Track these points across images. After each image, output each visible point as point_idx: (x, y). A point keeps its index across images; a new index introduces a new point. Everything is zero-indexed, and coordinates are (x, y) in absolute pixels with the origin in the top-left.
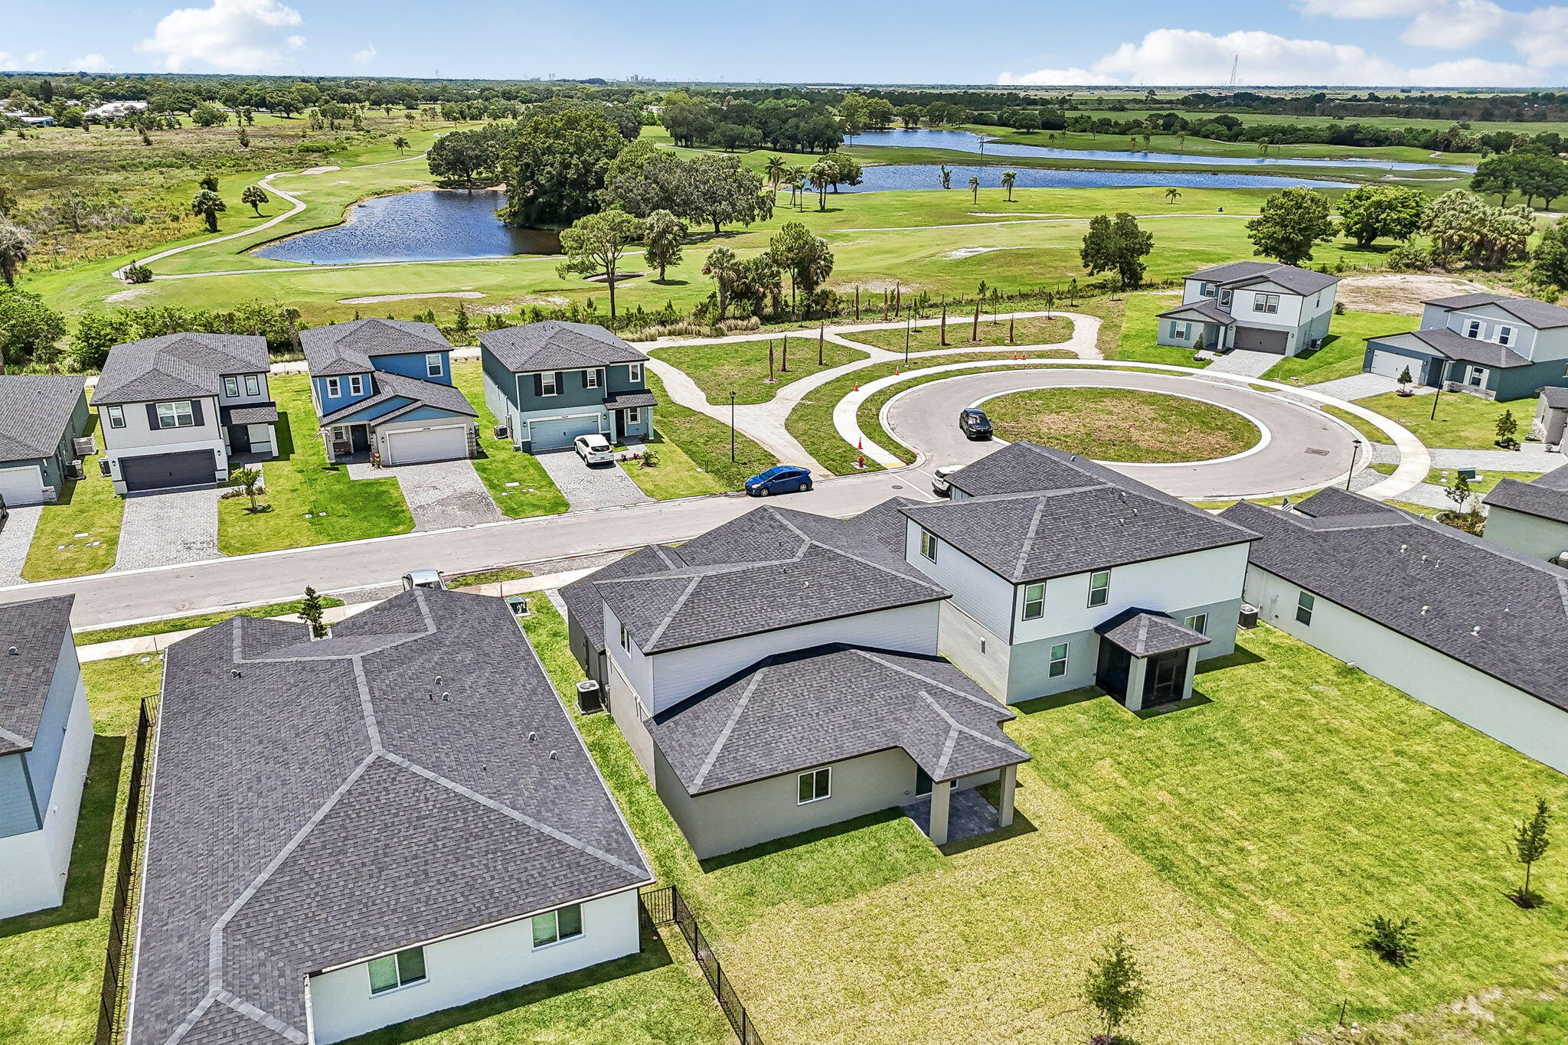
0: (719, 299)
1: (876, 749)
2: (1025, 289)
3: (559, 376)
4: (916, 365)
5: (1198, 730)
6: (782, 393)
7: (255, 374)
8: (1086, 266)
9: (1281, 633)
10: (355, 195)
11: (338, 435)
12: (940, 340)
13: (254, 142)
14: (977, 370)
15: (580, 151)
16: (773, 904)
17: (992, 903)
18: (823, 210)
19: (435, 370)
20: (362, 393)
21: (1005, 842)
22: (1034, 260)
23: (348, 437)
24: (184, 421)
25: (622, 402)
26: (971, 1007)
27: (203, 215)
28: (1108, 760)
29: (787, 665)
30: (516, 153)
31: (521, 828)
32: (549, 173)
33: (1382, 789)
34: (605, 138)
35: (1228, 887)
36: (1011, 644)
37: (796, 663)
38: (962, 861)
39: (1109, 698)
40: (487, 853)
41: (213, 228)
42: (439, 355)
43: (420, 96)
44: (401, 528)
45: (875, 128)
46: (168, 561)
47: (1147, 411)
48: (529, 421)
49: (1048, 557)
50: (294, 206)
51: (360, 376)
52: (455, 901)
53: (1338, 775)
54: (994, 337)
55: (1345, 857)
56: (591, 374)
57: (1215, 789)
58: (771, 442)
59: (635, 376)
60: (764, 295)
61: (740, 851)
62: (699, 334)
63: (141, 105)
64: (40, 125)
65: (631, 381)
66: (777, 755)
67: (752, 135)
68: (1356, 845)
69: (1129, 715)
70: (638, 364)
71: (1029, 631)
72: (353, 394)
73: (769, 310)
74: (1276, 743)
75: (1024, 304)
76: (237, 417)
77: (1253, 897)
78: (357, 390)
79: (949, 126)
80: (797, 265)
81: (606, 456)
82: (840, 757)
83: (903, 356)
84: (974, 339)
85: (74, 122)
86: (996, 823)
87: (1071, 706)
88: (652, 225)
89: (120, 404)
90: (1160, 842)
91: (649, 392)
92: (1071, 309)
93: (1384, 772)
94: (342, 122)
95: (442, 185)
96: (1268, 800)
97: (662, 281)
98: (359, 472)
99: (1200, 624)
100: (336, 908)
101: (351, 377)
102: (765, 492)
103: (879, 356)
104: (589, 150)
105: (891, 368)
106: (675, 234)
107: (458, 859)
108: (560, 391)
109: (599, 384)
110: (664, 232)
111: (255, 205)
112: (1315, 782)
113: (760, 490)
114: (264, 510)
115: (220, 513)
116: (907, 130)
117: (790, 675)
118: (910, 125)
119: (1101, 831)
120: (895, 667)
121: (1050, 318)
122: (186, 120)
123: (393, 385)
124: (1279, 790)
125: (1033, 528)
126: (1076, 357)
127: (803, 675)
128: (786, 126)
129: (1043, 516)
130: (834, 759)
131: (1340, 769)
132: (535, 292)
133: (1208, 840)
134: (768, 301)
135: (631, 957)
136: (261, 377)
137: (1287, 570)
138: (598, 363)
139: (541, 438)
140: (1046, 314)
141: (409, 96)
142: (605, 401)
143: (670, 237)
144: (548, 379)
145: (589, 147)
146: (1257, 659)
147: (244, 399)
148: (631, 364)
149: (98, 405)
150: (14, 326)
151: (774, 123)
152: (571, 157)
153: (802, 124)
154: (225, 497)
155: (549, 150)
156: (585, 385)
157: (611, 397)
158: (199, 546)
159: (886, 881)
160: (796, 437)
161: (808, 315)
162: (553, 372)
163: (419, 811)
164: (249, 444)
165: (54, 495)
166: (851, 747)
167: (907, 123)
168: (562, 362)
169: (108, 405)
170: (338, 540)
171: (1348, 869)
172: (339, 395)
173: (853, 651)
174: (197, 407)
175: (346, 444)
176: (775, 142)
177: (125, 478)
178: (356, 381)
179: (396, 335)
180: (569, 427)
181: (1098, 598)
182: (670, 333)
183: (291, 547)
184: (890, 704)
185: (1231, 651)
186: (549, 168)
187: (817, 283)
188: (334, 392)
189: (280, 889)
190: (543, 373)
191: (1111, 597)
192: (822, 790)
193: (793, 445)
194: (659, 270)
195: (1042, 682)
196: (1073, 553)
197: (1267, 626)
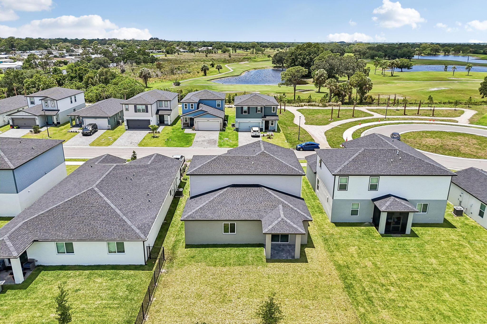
0: (329, 96)
1: (252, 219)
2: (451, 101)
3: (249, 108)
4: (389, 119)
5: (404, 245)
6: (331, 123)
7: (167, 101)
8: (481, 94)
9: (472, 220)
10: (248, 69)
11: (186, 121)
12: (403, 113)
13: (232, 56)
14: (412, 123)
15: (310, 54)
16: (197, 262)
17: (270, 281)
18: (392, 76)
19: (219, 105)
20: (193, 109)
21: (292, 263)
22: (462, 92)
23: (188, 121)
24: (143, 111)
25: (268, 118)
26: (233, 311)
27: (203, 71)
28: (356, 247)
29: (237, 188)
30: (290, 55)
31: (117, 216)
32: (299, 61)
33: (475, 284)
34: (319, 51)
35: (371, 301)
36: (333, 199)
37: (240, 188)
38: (271, 266)
39: (374, 227)
40: (103, 220)
41: (205, 75)
42: (220, 101)
43: (286, 46)
44: (187, 146)
45: (432, 55)
46: (124, 146)
47: (474, 141)
48: (238, 121)
49: (352, 168)
50: (230, 70)
51: (193, 104)
52: (86, 231)
53: (456, 274)
54: (427, 114)
55: (435, 304)
56: (259, 108)
57: (394, 266)
58: (316, 136)
59: (274, 111)
60: (345, 96)
61: (201, 245)
62: (318, 106)
63: (210, 48)
64: (185, 52)
65: (272, 112)
66: (216, 214)
67: (381, 54)
68: (444, 301)
69: (377, 234)
70: (275, 106)
71: (340, 195)
72: (191, 109)
73: (347, 101)
74: (436, 257)
75: (449, 105)
76: (160, 113)
77: (378, 307)
78: (192, 108)
79: (463, 55)
80: (359, 86)
81: (257, 134)
82: (238, 219)
83: (384, 117)
84: (418, 114)
85: (192, 51)
86: (293, 257)
87: (356, 227)
88: (317, 74)
89: (128, 104)
90: (354, 278)
91: (278, 116)
92: (468, 108)
93: (480, 277)
94: (259, 52)
95: (275, 67)
96: (415, 275)
97: (319, 92)
98: (188, 131)
99: (425, 208)
100: (54, 225)
101: (191, 104)
102: (301, 149)
103: (377, 116)
104: (312, 54)
105: (378, 120)
106: (324, 77)
107: (94, 220)
108: (249, 113)
109: (261, 112)
110: (321, 76)
111: (219, 70)
112: (443, 274)
113: (300, 148)
114: (157, 137)
115: (145, 136)
116: (445, 55)
117: (236, 191)
118: (446, 54)
119: (333, 269)
120: (275, 196)
121: (455, 110)
122: (220, 51)
123: (203, 107)
124: (424, 273)
125: (353, 158)
126: (457, 122)
127: (241, 192)
128: (394, 52)
129: (359, 154)
130: (235, 219)
131: (459, 272)
132: (276, 93)
133: (375, 283)
134: (347, 97)
135: (141, 265)
136: (169, 102)
137: (477, 194)
138: (261, 105)
139: (242, 127)
140: (454, 109)
141: (282, 46)
142: (262, 117)
143: (323, 78)
144: (245, 108)
145: (313, 53)
146: (453, 227)
147: (164, 108)
148: (273, 107)
149: (123, 104)
150: (131, 90)
151: (389, 51)
152: (307, 56)
153: (399, 51)
154: (149, 133)
155: (300, 54)
156: (257, 112)
157: (265, 116)
158: (134, 143)
159: (239, 265)
160: (326, 136)
161: (361, 103)
162: (247, 107)
163: (93, 204)
164: (164, 121)
165: (110, 128)
166: (243, 217)
167: (445, 53)
168: (250, 104)
169: (125, 104)
170: (169, 147)
171: (432, 309)
172: (187, 109)
173: (263, 188)
174: (147, 107)
175: (188, 123)
176: (389, 57)
177: (128, 125)
178: (192, 105)
179: (210, 94)
180: (250, 125)
181: (373, 187)
182: (309, 105)
183: (156, 146)
184: (266, 207)
185: (442, 222)
186: (299, 60)
187: (366, 93)
188: (186, 108)
189: (44, 217)
190: (244, 107)
191: (380, 187)
192: (233, 230)
193: (323, 138)
194: (318, 88)
195: (347, 216)
196: (364, 168)
197: (467, 217)
